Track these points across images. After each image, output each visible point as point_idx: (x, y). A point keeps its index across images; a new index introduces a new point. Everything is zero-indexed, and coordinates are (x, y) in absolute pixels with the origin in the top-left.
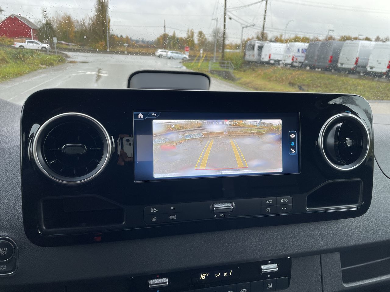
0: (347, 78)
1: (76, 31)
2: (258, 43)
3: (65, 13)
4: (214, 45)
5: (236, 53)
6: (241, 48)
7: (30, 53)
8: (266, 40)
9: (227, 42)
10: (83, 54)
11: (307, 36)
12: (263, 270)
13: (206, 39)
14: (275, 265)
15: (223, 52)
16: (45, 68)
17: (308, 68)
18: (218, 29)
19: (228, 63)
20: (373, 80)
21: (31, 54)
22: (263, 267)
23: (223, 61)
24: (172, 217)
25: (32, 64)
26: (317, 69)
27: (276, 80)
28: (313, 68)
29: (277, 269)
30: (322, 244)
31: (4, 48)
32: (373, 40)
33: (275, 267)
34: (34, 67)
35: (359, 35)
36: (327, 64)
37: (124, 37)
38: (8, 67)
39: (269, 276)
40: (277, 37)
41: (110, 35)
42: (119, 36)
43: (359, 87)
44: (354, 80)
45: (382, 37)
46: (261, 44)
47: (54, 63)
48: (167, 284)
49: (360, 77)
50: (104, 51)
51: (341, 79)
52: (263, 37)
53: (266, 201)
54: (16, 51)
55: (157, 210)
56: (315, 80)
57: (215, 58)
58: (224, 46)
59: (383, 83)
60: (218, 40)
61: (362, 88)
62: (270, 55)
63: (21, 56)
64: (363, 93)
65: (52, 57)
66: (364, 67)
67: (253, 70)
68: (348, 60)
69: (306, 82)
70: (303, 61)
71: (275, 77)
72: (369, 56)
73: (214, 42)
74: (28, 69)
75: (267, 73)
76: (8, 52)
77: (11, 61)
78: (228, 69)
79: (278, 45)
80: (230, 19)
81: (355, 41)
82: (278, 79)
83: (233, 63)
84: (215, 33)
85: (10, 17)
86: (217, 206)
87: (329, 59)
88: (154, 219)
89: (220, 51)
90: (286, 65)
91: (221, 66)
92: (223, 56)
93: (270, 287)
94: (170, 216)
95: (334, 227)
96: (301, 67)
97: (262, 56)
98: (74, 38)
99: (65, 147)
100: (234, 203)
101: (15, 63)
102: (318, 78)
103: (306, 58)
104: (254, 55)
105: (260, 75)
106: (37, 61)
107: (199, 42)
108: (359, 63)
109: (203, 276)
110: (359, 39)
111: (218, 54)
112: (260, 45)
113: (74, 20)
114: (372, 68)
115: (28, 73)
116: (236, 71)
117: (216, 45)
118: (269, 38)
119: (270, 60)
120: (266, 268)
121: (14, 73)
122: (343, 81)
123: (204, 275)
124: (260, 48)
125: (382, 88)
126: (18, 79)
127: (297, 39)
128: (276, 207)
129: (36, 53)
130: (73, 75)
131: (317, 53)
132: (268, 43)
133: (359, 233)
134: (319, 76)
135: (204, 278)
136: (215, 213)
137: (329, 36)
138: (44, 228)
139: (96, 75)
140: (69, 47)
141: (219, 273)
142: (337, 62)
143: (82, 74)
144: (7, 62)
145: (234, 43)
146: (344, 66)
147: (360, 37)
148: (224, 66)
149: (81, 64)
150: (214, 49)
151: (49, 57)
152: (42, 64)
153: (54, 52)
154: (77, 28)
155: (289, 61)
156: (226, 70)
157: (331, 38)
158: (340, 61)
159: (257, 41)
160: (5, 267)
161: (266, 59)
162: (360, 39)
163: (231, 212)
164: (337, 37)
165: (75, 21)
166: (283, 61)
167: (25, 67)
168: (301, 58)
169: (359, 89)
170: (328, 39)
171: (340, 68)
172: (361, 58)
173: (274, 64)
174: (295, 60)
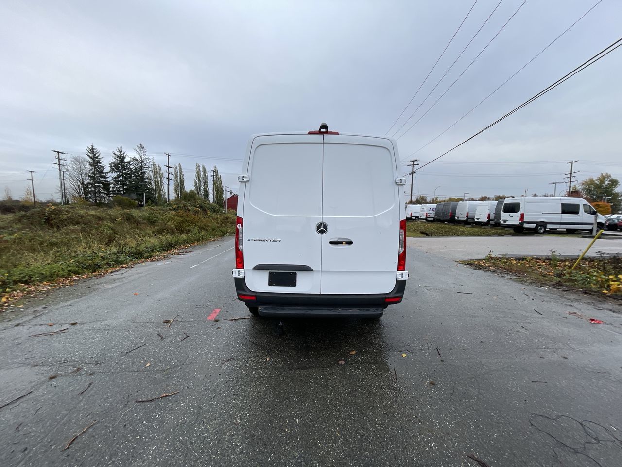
17: (438, 222)
20: (480, 228)
32: (478, 200)
36: (449, 218)
49: (471, 226)
62: (411, 213)
66: (473, 219)
68: (462, 215)
70: (434, 216)
72: (475, 211)
81: (465, 202)
85: (233, 196)
87: (450, 214)
90: (423, 220)
96: (433, 221)
103: (436, 214)
108: (469, 217)
114: (478, 219)
119: (412, 217)
131: (442, 211)
132: (410, 205)
142: (455, 216)
146: (459, 219)
155: (424, 217)
158: (457, 215)
161: (409, 216)
166: (420, 217)
168: (432, 215)
171: (457, 220)
172: (469, 212)
173: (415, 219)
174: (428, 216)
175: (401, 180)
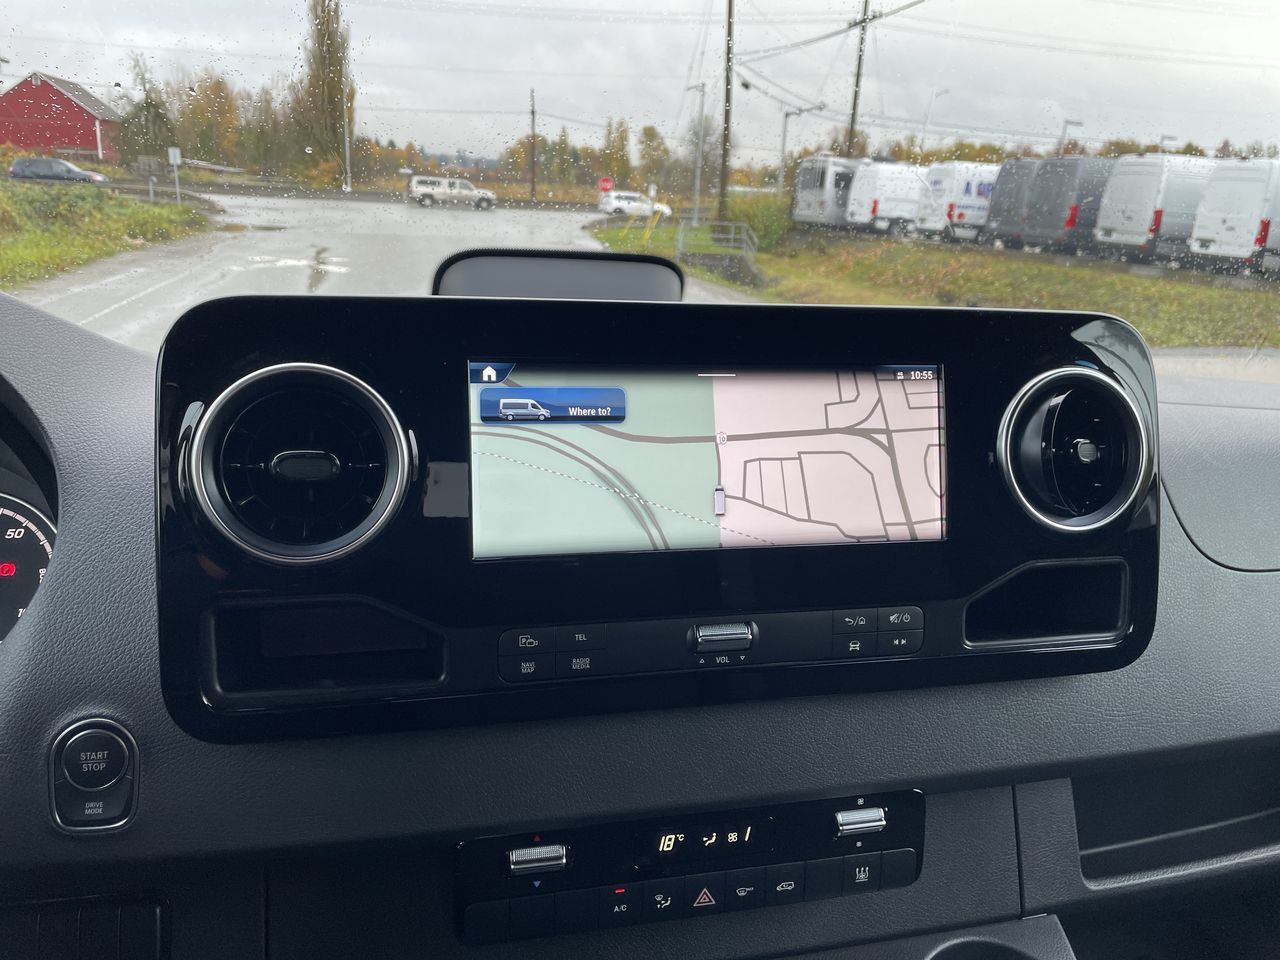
0: (1126, 277)
1: (243, 128)
2: (835, 164)
3: (206, 69)
4: (693, 172)
5: (766, 195)
6: (781, 179)
7: (92, 197)
8: (862, 153)
9: (735, 162)
10: (263, 201)
11: (997, 143)
12: (842, 825)
13: (666, 151)
14: (879, 813)
15: (723, 194)
16: (142, 247)
17: (998, 244)
18: (706, 118)
19: (738, 230)
20: (1209, 284)
21: (97, 202)
22: (841, 817)
23: (724, 221)
24: (580, 664)
25: (97, 233)
26: (1027, 249)
27: (897, 283)
28: (1014, 244)
29: (884, 823)
30: (1014, 752)
31: (8, 184)
32: (1212, 153)
33: (878, 818)
34: (104, 243)
35: (1164, 138)
36: (1061, 232)
37: (401, 145)
38: (21, 246)
39: (859, 844)
40: (898, 145)
41: (355, 138)
42: (384, 142)
43: (1166, 307)
44: (1147, 283)
45: (1239, 144)
46: (845, 167)
47: (173, 230)
48: (564, 861)
49: (1169, 274)
50: (333, 192)
51: (1108, 279)
52: (851, 145)
53: (847, 620)
54: (46, 193)
55: (535, 643)
56: (1023, 283)
57: (696, 216)
58: (725, 174)
59: (1244, 293)
60: (705, 158)
61: (1174, 308)
62: (876, 203)
63: (62, 208)
64: (1178, 326)
65: (165, 212)
66: (1182, 240)
67: (822, 251)
68: (1129, 218)
69: (990, 288)
70: (982, 222)
71: (890, 273)
72: (1196, 207)
73: (695, 162)
74: (87, 250)
75: (867, 262)
76: (22, 197)
77: (29, 225)
78: (739, 248)
79: (900, 169)
80: (746, 86)
81: (1150, 158)
82: (901, 280)
83: (754, 229)
84: (696, 134)
85: (26, 83)
86: (705, 633)
87: (1067, 214)
88: (528, 668)
89: (714, 191)
90: (929, 234)
91: (717, 240)
92: (723, 206)
93: (862, 876)
94: (574, 660)
95: (1047, 701)
96: (975, 241)
97: (851, 208)
98: (235, 150)
99: (281, 461)
100: (755, 626)
101: (43, 231)
102: (1031, 278)
103: (995, 211)
104: (822, 204)
105: (841, 268)
106: (117, 226)
107: (644, 162)
108: (1163, 229)
109: (667, 843)
110: (1164, 152)
111: (707, 199)
112: (840, 169)
113: (236, 90)
114: (1205, 243)
115: (88, 262)
116: (764, 256)
117: (698, 172)
118: (871, 149)
119: (875, 218)
120: (850, 820)
121: (39, 265)
122: (1112, 284)
123: (670, 840)
124: (845, 180)
125: (1240, 309)
126: (55, 284)
127: (963, 152)
128: (876, 637)
129: (110, 199)
130: (235, 268)
131: (1027, 195)
132: (868, 165)
133: (1123, 720)
134: (1036, 271)
135: (670, 848)
136: (703, 654)
137: (1066, 142)
138: (218, 688)
139: (309, 272)
140: (220, 179)
141: (715, 834)
142: (1093, 224)
143: (262, 265)
144: (17, 228)
145: (757, 166)
146: (1114, 238)
147: (1168, 144)
148: (728, 240)
149: (260, 234)
150: (693, 184)
151: (157, 210)
152: (134, 237)
153: (171, 196)
154: (245, 116)
155: (938, 223)
156: (732, 251)
157: (1073, 147)
158: (1103, 221)
159: (831, 159)
160: (99, 807)
161: (863, 216)
162: (1167, 149)
163: (746, 649)
164: (1095, 145)
165: (239, 93)
166: (919, 225)
167: (76, 243)
168: (976, 212)
169: (1166, 312)
170: (1062, 151)
171: (1103, 243)
172: (1167, 210)
173: (888, 232)
174: (955, 219)
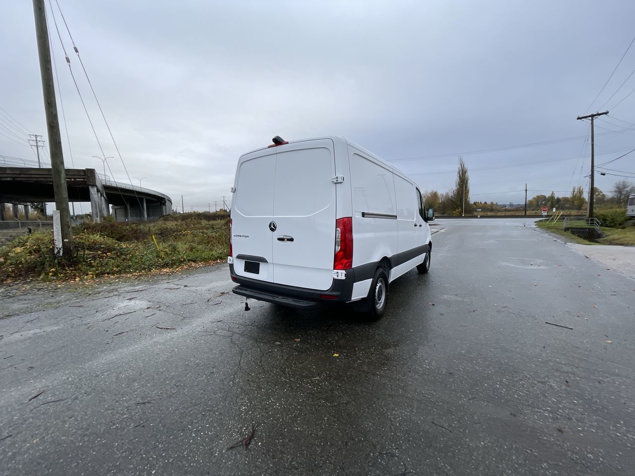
78: (592, 226)
92: (591, 213)
148: (588, 223)
156: (589, 227)
175: (337, 178)
